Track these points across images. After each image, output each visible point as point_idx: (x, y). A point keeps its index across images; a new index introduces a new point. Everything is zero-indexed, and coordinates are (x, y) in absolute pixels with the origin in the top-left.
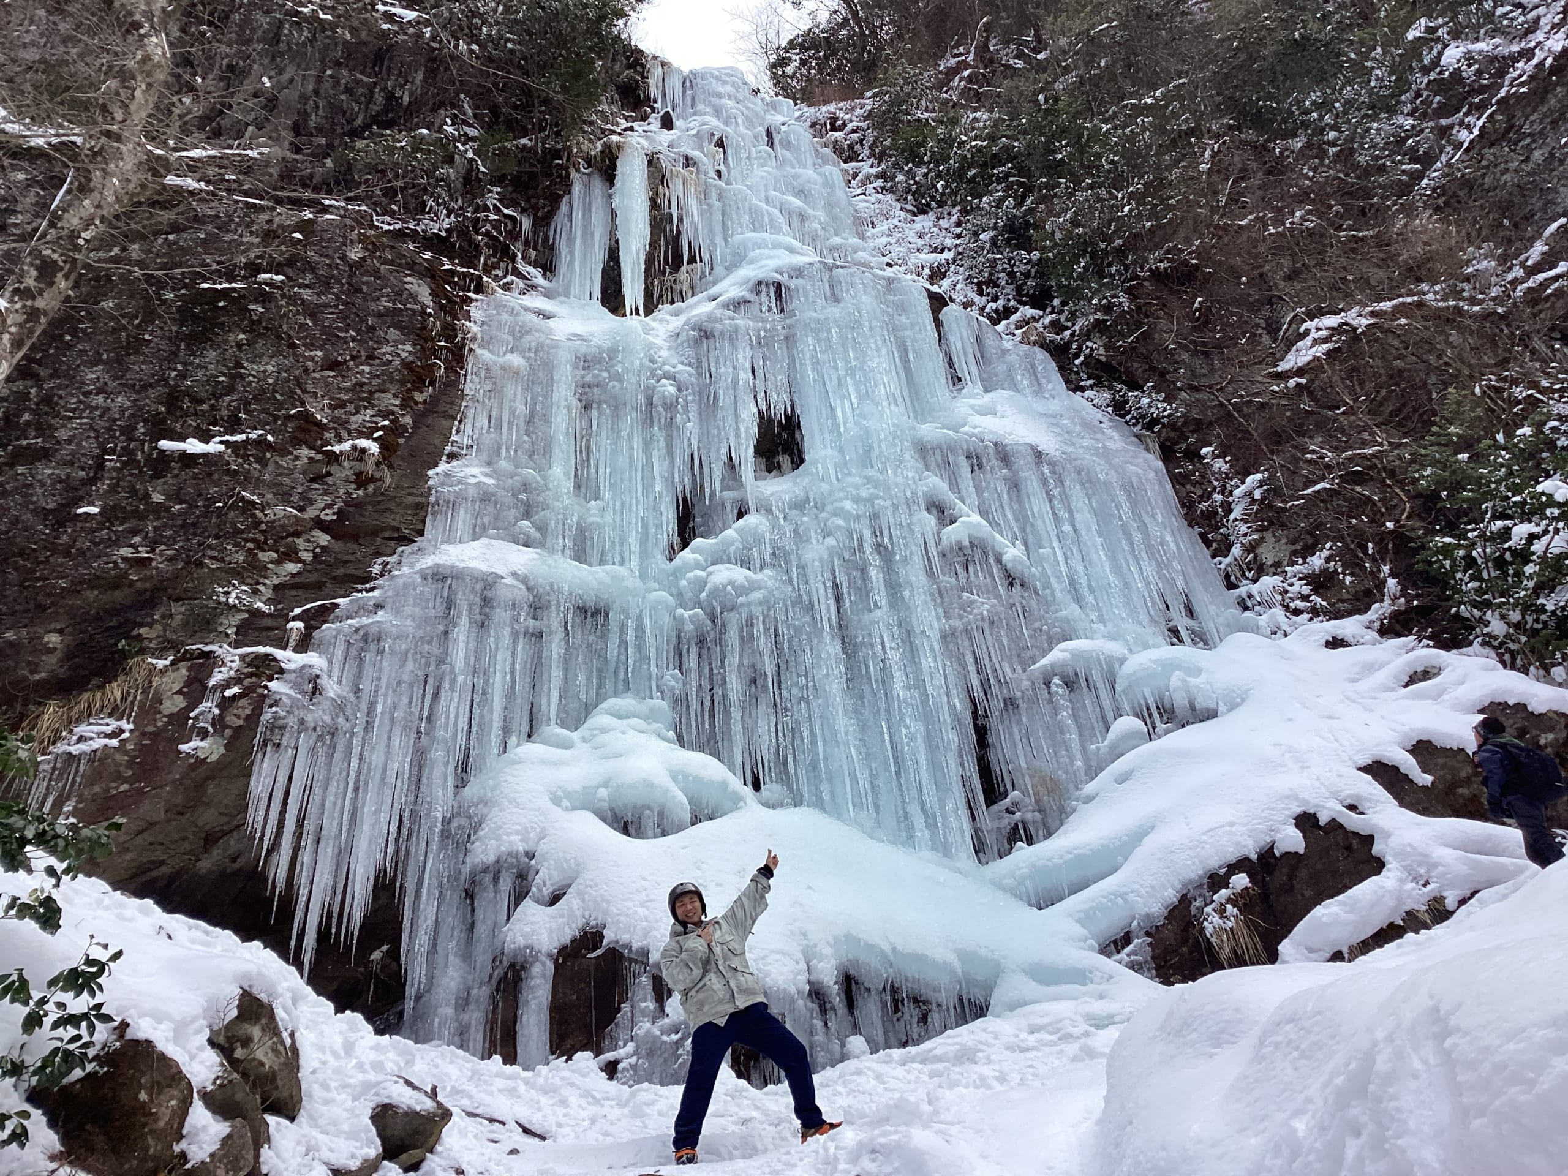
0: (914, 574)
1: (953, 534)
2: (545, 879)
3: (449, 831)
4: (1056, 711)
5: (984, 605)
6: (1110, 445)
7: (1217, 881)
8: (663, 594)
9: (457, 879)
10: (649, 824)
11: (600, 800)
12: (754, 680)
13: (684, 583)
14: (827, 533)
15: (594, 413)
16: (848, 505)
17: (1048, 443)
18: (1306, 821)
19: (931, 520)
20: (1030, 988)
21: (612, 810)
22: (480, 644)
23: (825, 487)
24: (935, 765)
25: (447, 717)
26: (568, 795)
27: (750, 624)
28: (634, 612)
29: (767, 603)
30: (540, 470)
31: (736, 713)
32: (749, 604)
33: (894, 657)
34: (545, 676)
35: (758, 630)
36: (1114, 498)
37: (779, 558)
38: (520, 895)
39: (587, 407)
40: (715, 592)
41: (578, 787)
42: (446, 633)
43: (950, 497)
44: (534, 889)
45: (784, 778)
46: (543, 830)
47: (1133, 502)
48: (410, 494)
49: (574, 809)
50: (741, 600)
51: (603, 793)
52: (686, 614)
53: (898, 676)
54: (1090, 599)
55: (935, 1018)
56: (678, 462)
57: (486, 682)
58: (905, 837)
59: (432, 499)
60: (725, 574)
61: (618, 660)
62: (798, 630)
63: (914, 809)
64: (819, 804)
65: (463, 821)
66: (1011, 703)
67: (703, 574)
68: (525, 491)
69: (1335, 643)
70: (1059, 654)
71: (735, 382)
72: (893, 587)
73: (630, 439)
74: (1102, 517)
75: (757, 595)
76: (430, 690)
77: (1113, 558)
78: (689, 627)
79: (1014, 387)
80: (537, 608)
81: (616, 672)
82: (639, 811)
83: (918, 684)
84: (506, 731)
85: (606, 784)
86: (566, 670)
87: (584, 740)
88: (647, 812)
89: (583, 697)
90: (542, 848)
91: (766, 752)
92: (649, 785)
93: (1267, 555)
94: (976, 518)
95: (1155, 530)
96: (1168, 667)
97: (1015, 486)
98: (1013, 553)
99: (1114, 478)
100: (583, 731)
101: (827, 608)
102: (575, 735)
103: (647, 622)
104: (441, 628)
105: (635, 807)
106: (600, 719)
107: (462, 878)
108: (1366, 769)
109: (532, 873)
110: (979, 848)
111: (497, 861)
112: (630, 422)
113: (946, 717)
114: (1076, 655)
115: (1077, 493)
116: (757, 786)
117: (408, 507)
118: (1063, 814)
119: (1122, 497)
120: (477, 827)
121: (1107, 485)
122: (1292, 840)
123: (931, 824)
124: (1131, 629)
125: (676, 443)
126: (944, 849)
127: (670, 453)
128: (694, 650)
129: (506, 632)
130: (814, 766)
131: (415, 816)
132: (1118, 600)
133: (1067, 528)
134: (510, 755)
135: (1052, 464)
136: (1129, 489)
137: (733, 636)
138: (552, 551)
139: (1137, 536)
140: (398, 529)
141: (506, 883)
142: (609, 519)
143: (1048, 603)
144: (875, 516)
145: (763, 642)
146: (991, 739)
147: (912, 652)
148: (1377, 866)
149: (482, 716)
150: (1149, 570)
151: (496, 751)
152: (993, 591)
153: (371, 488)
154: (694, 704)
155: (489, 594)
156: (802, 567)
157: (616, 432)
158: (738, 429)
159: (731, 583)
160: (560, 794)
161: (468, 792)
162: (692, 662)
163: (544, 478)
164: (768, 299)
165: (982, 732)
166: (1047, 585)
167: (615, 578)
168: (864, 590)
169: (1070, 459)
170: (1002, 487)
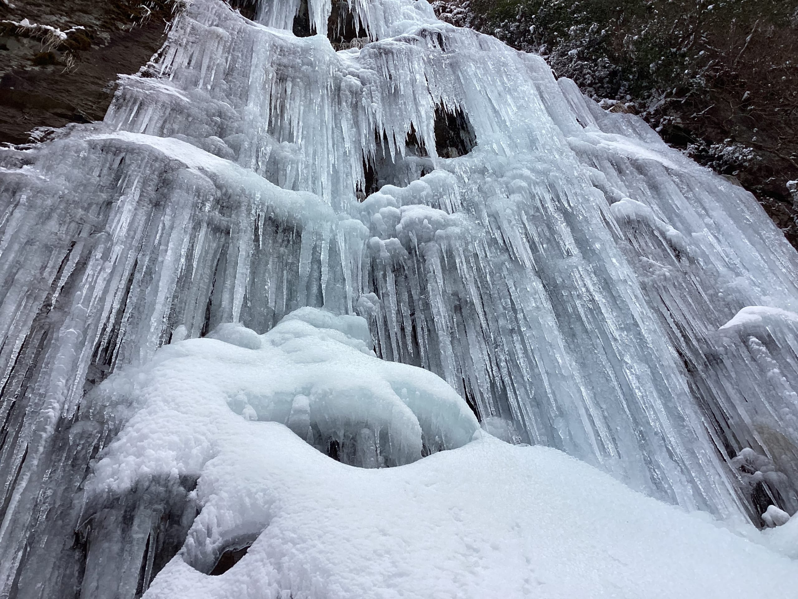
2: (210, 525)
3: (65, 441)
9: (64, 515)
10: (369, 448)
11: (300, 411)
13: (378, 216)
15: (289, 85)
21: (315, 426)
22: (150, 221)
25: (92, 288)
26: (253, 400)
28: (326, 235)
32: (448, 237)
34: (230, 271)
38: (164, 549)
39: (282, 79)
40: (411, 225)
41: (268, 392)
42: (109, 204)
44: (190, 540)
46: (213, 444)
48: (93, 83)
49: (261, 419)
50: (439, 232)
51: (302, 401)
52: (383, 242)
56: (364, 131)
57: (153, 261)
59: (118, 93)
61: (310, 276)
65: (91, 426)
67: (398, 211)
68: (220, 116)
73: (322, 107)
76: (75, 258)
78: (385, 254)
81: (308, 287)
82: (354, 430)
85: (306, 391)
86: (254, 273)
87: (273, 343)
88: (366, 431)
89: (271, 304)
90: (210, 473)
100: (274, 333)
103: (342, 245)
104: (104, 196)
105: (348, 424)
107: (74, 513)
109: (189, 512)
111: (134, 490)
117: (90, 94)
125: (362, 117)
127: (356, 124)
128: (390, 278)
129: (186, 215)
134: (175, 346)
140: (73, 109)
142: (302, 157)
149: (142, 298)
151: (155, 340)
153: (50, 69)
155: (170, 176)
158: (418, 111)
160: (242, 397)
162: (390, 286)
163: (240, 112)
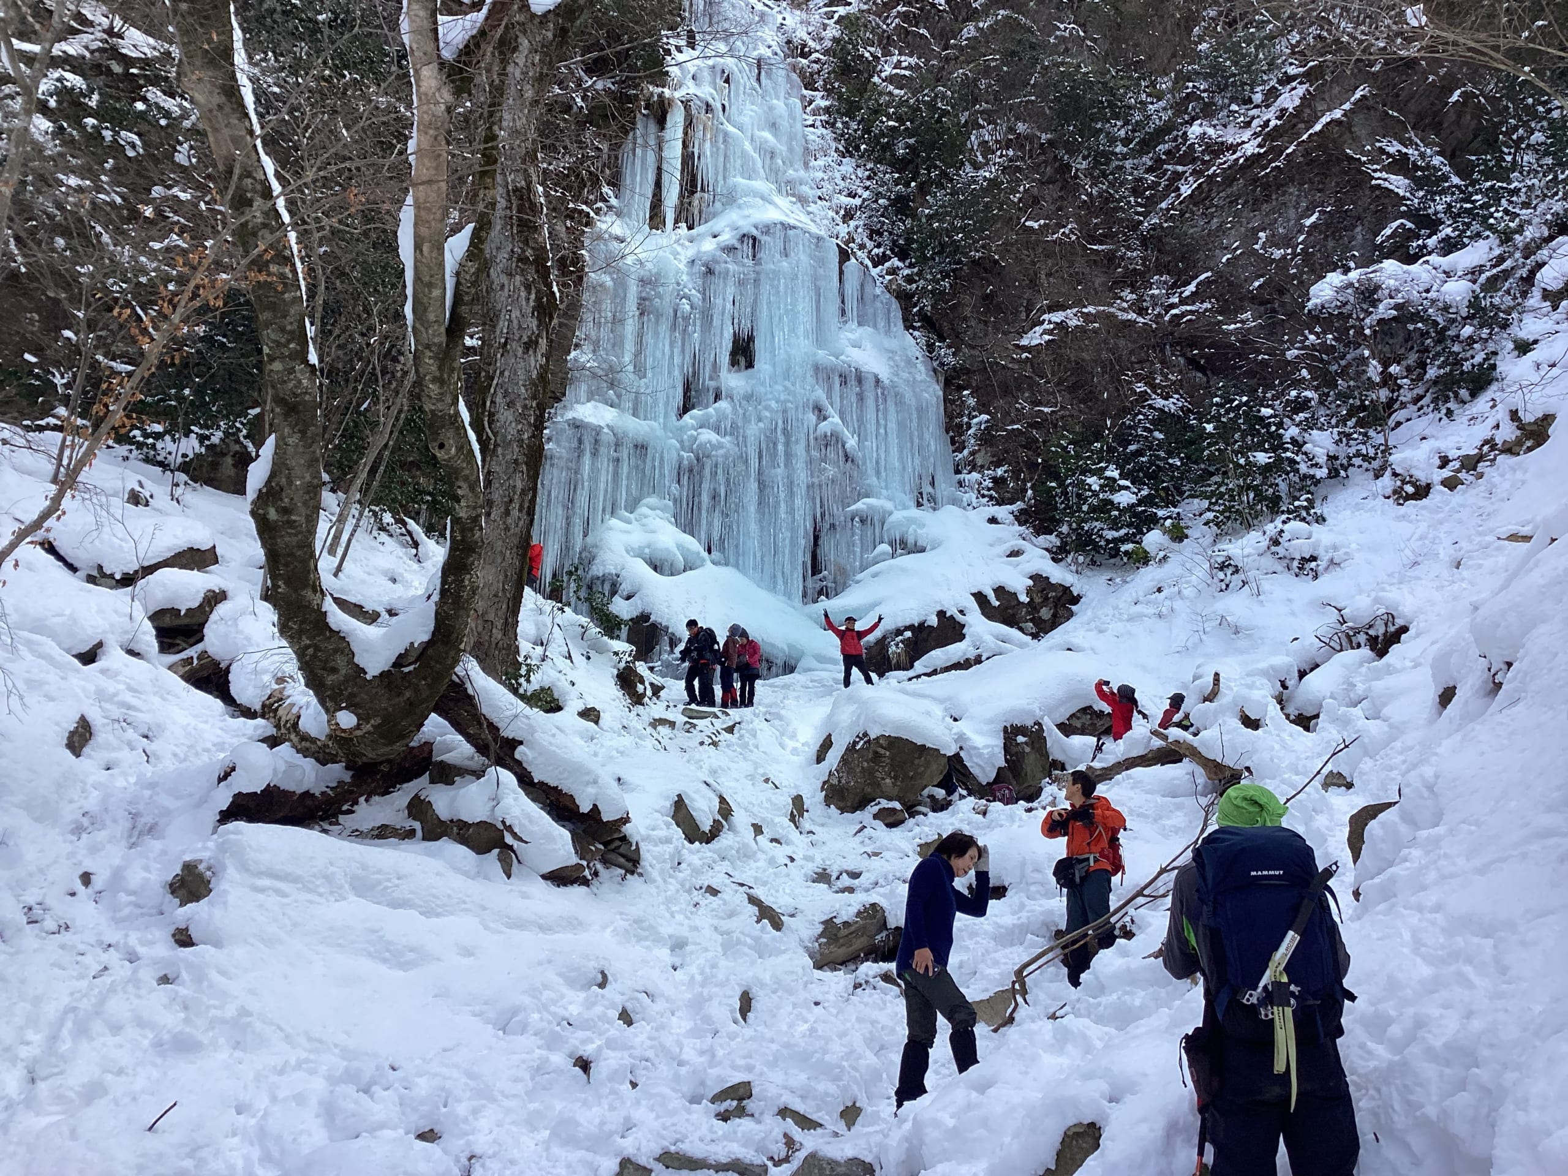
0: (800, 450)
1: (825, 427)
2: (625, 588)
4: (853, 535)
5: (831, 471)
6: (919, 378)
7: (899, 632)
8: (674, 441)
10: (666, 569)
11: (645, 553)
12: (714, 497)
14: (760, 420)
16: (773, 404)
17: (885, 375)
18: (941, 614)
19: (812, 418)
20: (814, 664)
21: (651, 559)
23: (763, 390)
24: (793, 555)
26: (633, 550)
27: (716, 466)
28: (659, 449)
29: (726, 457)
30: (617, 356)
31: (704, 514)
33: (782, 495)
35: (720, 471)
36: (910, 414)
37: (734, 430)
38: (614, 592)
41: (637, 547)
43: (826, 403)
44: (620, 591)
45: (722, 549)
47: (919, 418)
51: (647, 551)
53: (783, 505)
54: (883, 474)
55: (774, 669)
58: (773, 589)
59: (569, 375)
60: (708, 436)
62: (739, 473)
63: (779, 575)
64: (737, 566)
65: (588, 553)
66: (833, 526)
69: (993, 520)
70: (861, 505)
71: (724, 308)
72: (788, 455)
74: (901, 425)
75: (721, 452)
77: (901, 452)
78: (686, 462)
79: (875, 327)
80: (618, 445)
82: (663, 561)
83: (791, 511)
84: (604, 510)
85: (649, 546)
87: (637, 520)
90: (623, 574)
91: (716, 536)
92: (667, 549)
93: (979, 462)
94: (837, 419)
95: (927, 436)
96: (911, 521)
97: (861, 398)
98: (851, 442)
99: (913, 402)
100: (636, 515)
101: (754, 463)
102: (632, 516)
105: (660, 559)
106: (643, 510)
107: (588, 579)
108: (973, 595)
109: (619, 584)
110: (805, 595)
111: (603, 575)
112: (664, 327)
113: (801, 532)
114: (870, 507)
115: (892, 408)
116: (709, 551)
118: (845, 586)
119: (915, 416)
120: (594, 558)
121: (910, 406)
122: (933, 621)
123: (785, 583)
124: (900, 495)
126: (788, 595)
127: (683, 351)
130: (737, 546)
131: (567, 548)
132: (897, 478)
133: (882, 431)
134: (606, 523)
135: (883, 388)
136: (921, 410)
137: (707, 472)
138: (623, 410)
139: (916, 441)
140: (554, 392)
141: (607, 587)
143: (863, 474)
144: (785, 411)
145: (720, 476)
146: (820, 542)
147: (791, 494)
148: (961, 637)
150: (917, 461)
152: (836, 464)
154: (684, 506)
156: (745, 437)
157: (656, 334)
159: (709, 442)
161: (589, 539)
164: (747, 249)
165: (816, 538)
166: (864, 463)
167: (652, 429)
168: (774, 455)
169: (894, 386)
170: (854, 399)
